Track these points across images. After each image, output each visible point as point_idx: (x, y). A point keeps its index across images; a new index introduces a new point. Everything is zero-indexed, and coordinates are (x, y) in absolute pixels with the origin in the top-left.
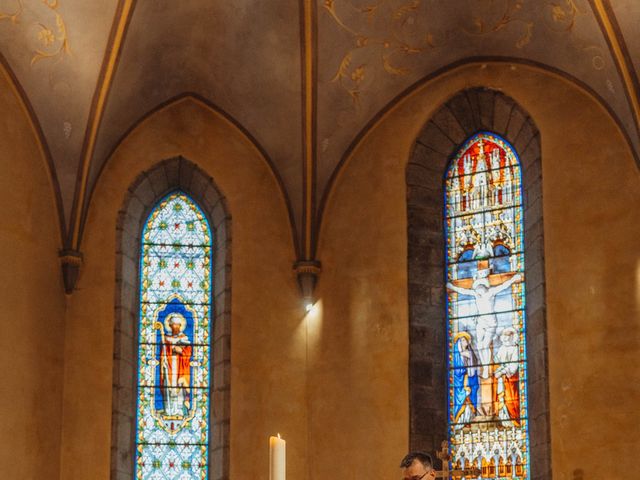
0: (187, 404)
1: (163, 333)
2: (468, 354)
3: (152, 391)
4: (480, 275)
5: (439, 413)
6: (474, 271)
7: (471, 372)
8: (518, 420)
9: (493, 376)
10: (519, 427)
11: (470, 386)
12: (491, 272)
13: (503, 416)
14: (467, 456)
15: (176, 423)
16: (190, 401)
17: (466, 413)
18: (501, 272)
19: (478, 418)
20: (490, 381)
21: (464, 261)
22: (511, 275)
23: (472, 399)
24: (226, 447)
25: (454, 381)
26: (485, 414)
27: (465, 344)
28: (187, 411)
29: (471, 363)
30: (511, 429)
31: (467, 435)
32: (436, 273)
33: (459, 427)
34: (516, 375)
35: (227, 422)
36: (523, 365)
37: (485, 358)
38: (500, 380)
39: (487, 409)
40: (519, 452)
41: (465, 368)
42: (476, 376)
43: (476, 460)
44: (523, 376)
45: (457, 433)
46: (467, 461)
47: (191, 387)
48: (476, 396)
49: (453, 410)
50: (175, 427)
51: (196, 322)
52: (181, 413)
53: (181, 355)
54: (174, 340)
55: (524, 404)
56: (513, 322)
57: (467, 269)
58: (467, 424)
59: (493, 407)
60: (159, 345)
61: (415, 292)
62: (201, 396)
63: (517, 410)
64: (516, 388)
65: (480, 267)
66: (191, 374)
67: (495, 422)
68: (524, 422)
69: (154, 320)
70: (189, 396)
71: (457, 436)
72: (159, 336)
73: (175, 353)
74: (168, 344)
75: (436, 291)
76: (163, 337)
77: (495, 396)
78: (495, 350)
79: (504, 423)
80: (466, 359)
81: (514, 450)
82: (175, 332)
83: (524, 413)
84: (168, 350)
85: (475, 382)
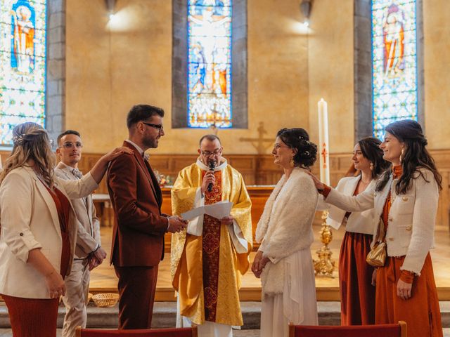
0: (32, 66)
1: (15, 18)
2: (200, 56)
3: (9, 55)
4: (207, 14)
5: (184, 86)
6: (204, 12)
7: (201, 66)
8: (226, 94)
9: (213, 70)
10: (226, 98)
11: (201, 74)
12: (214, 14)
13: (218, 91)
14: (198, 110)
15: (25, 77)
16: (34, 64)
17: (198, 88)
18: (219, 14)
19: (205, 91)
20: (212, 72)
21: (199, 5)
22: (224, 17)
23: (201, 81)
24: (64, 95)
25: (192, 70)
26: (209, 89)
27: (198, 51)
28: (32, 70)
29: (201, 61)
30: (221, 98)
31: (199, 100)
32: (184, 9)
33: (194, 95)
34: (225, 71)
35: (64, 80)
36: (229, 66)
37: (209, 59)
38: (217, 73)
39: (209, 87)
40: (226, 110)
41: (198, 63)
42: (204, 69)
43: (203, 113)
44: (228, 72)
45: (193, 98)
46: (198, 113)
47: (34, 55)
48: (203, 79)
49: (191, 85)
50: (24, 79)
51: (37, 15)
52: (28, 71)
53: (27, 34)
54: (23, 24)
55: (228, 86)
56: (225, 43)
57: (200, 10)
58: (199, 94)
59: (213, 87)
60: (14, 26)
61: (175, 18)
62: (40, 62)
63: (225, 89)
64: (225, 78)
65: (207, 10)
66: (34, 47)
67: (213, 94)
68: (228, 96)
69: (10, 8)
70: (33, 61)
71: (193, 100)
72: (13, 19)
73: (23, 32)
74: (19, 26)
75: (184, 19)
76: (16, 21)
77: (214, 81)
78: (215, 56)
79: (218, 96)
80: (199, 59)
81: (223, 110)
82: (23, 19)
83: (228, 91)
84: (19, 29)
85: (203, 71)
